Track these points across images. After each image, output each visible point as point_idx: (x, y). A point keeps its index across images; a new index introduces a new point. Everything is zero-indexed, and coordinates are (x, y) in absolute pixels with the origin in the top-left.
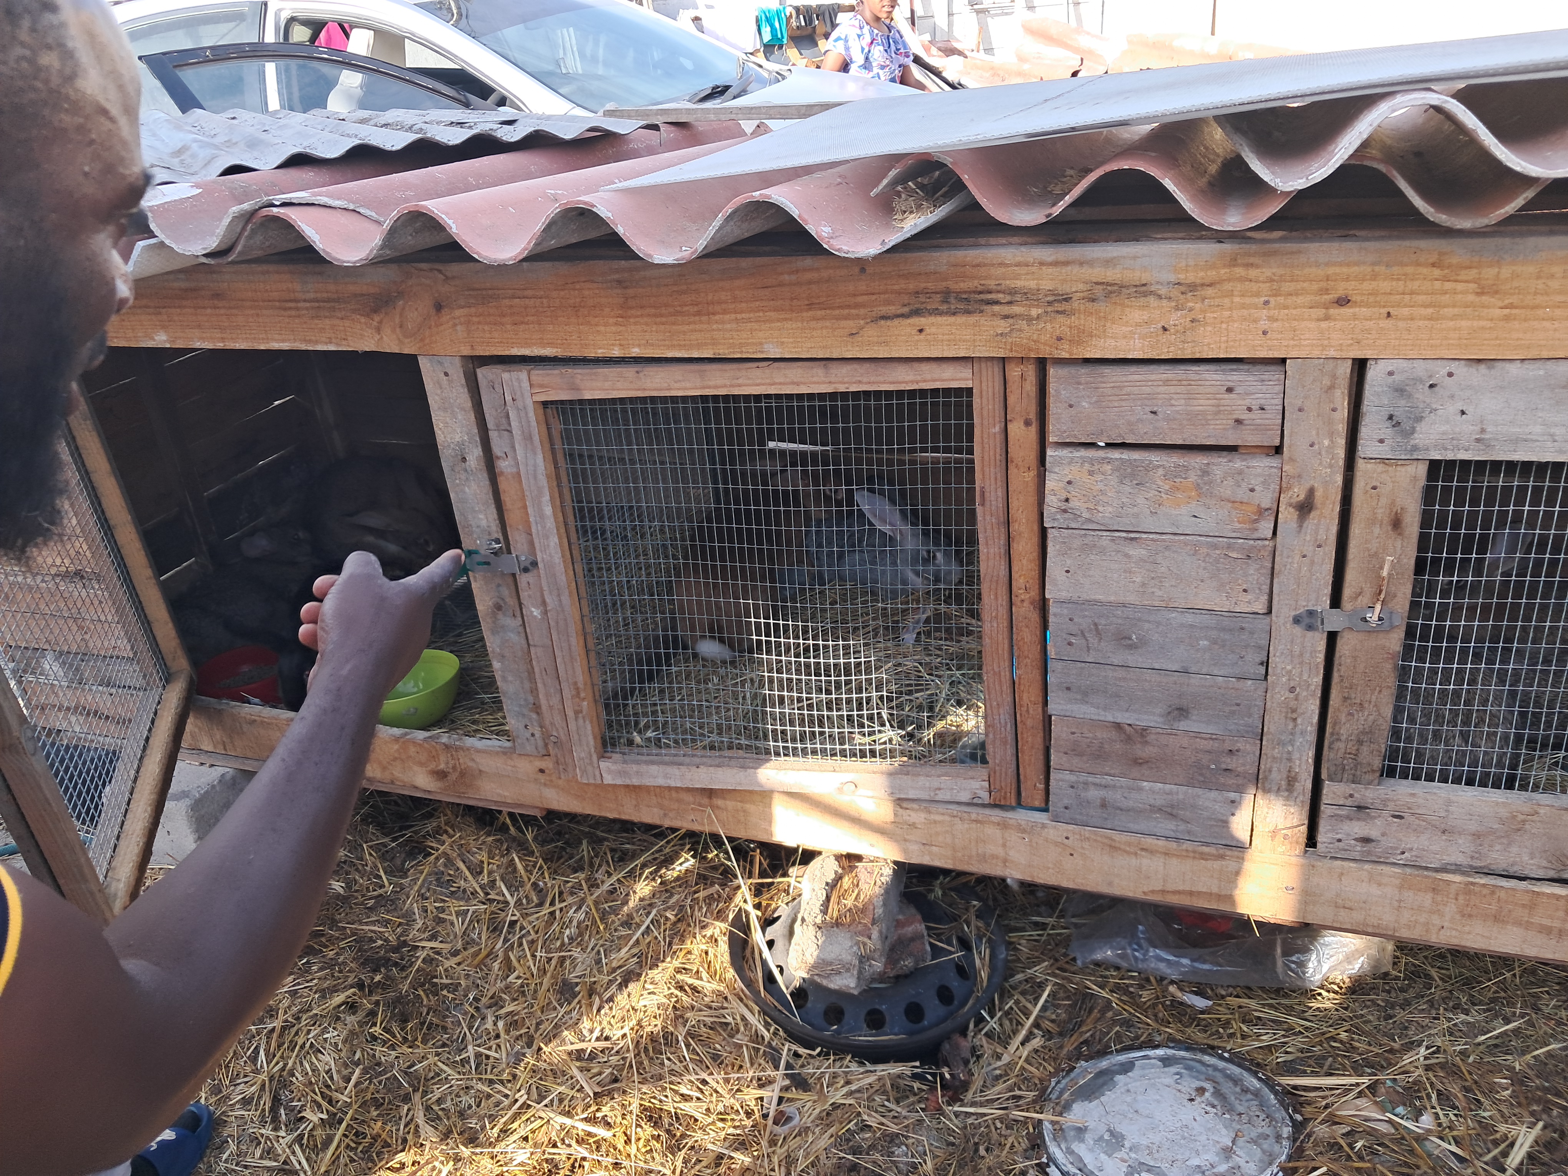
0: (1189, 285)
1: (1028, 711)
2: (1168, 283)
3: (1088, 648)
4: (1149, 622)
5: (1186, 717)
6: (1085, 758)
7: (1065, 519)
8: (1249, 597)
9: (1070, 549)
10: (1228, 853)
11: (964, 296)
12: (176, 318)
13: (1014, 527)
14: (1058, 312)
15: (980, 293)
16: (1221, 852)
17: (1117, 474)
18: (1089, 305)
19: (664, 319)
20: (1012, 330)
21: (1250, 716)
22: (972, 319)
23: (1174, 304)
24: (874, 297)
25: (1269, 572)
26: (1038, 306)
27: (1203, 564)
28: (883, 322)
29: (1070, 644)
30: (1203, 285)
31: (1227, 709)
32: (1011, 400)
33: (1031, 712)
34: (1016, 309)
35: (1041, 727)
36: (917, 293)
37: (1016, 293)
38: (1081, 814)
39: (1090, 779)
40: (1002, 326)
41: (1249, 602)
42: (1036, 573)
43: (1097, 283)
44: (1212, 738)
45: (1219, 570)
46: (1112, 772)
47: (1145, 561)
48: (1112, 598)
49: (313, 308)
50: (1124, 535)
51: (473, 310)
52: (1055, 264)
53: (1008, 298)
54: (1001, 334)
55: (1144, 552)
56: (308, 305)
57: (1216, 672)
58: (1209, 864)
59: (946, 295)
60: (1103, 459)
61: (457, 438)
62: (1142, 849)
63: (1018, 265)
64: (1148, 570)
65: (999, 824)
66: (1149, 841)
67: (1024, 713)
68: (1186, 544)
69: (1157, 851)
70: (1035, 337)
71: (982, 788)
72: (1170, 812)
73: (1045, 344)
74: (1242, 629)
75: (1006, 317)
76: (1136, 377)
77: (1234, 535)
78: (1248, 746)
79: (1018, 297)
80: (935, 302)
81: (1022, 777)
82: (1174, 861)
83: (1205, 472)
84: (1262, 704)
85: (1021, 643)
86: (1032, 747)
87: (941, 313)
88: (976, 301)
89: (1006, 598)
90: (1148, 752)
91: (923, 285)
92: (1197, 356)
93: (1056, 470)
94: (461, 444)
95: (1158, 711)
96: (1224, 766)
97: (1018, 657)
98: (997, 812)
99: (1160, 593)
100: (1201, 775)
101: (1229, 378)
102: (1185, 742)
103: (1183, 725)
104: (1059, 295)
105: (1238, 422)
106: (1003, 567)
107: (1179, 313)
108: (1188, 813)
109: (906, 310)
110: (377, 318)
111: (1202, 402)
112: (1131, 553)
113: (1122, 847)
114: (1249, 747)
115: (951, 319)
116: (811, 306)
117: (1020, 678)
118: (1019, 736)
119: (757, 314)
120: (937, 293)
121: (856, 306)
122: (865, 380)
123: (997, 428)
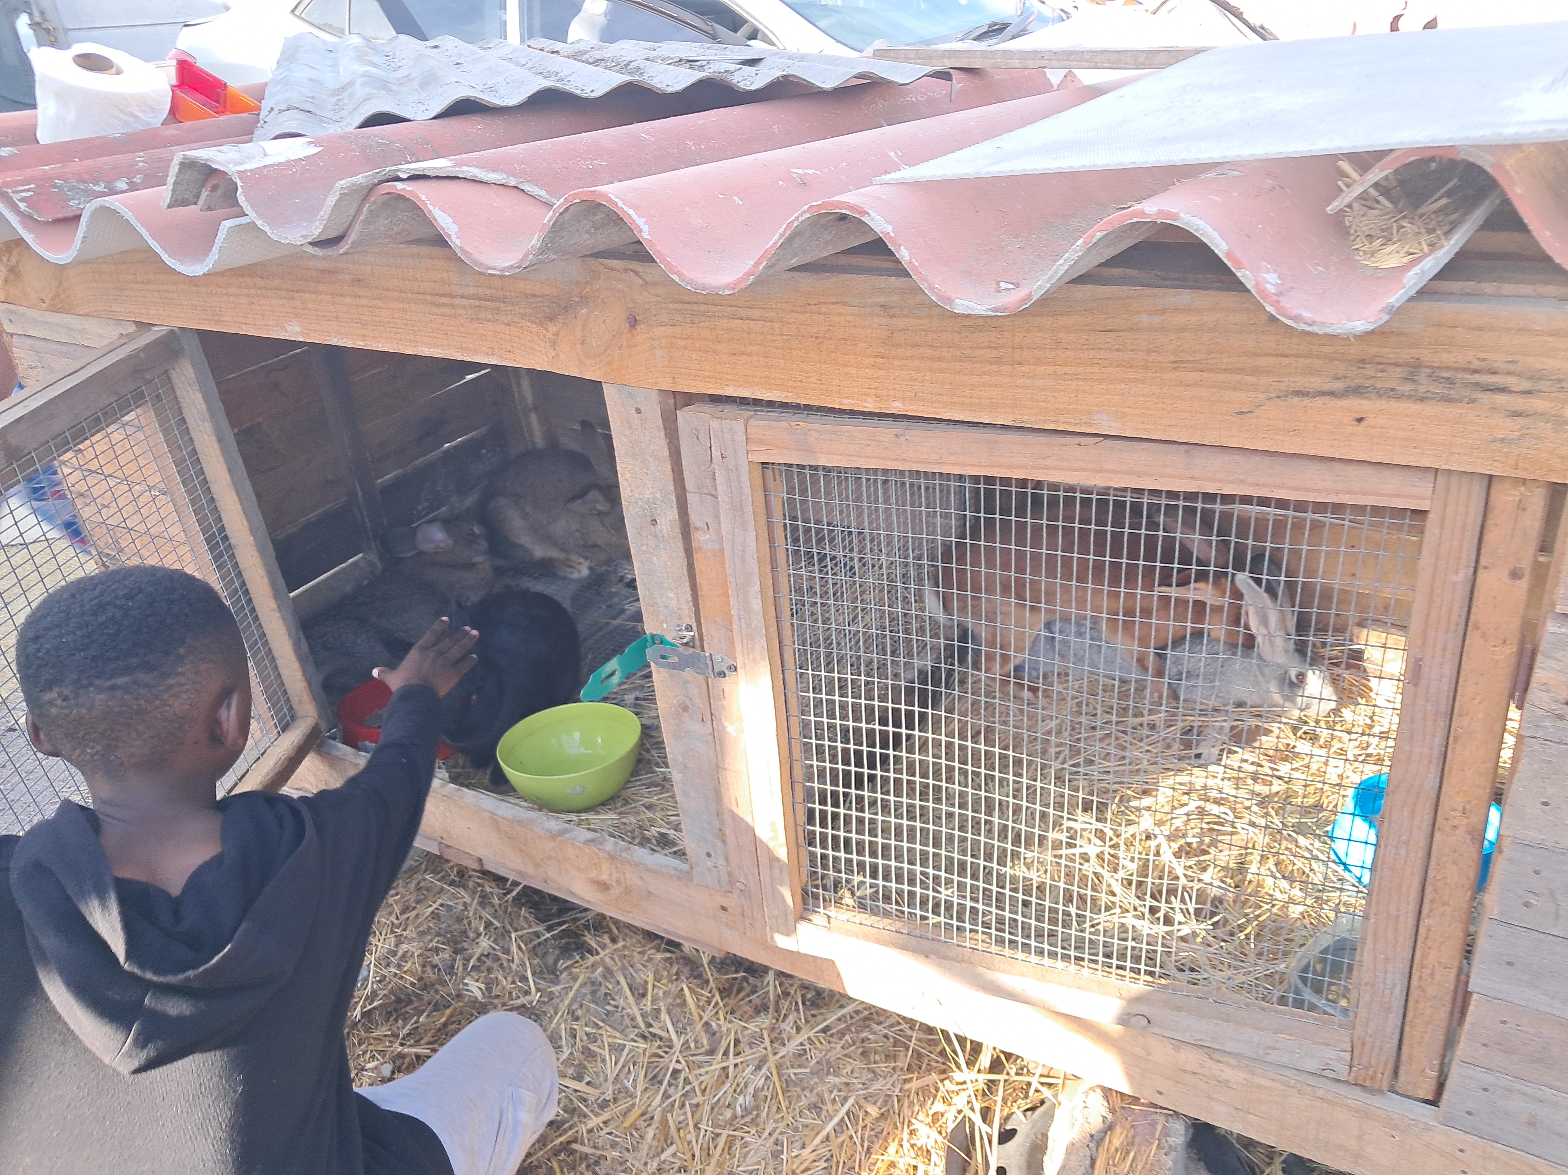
1: (1432, 975)
6: (1515, 1057)
11: (1445, 374)
12: (311, 306)
13: (1461, 722)
15: (1476, 371)
20: (1523, 435)
22: (1452, 411)
24: (1286, 361)
28: (1295, 400)
29: (1527, 905)
32: (1493, 537)
33: (1437, 976)
34: (1537, 404)
35: (1448, 999)
36: (1363, 361)
37: (1541, 378)
38: (1491, 1126)
39: (1519, 1087)
40: (1508, 427)
49: (471, 307)
51: (678, 330)
53: (1526, 385)
54: (1502, 440)
56: (466, 302)
59: (1414, 370)
61: (648, 494)
63: (1555, 333)
65: (1357, 1111)
70: (1564, 451)
71: (1339, 1059)
75: (1517, 414)
79: (1544, 386)
80: (1392, 378)
81: (1404, 1057)
85: (1439, 884)
86: (1430, 1022)
87: (1399, 397)
88: (1465, 385)
89: (1428, 818)
91: (1374, 350)
93: (1559, 655)
94: (651, 502)
98: (1358, 1093)
106: (1431, 776)
109: (1338, 386)
110: (552, 328)
115: (1417, 407)
116: (1178, 364)
117: (1429, 930)
118: (1411, 1004)
119: (1089, 369)
120: (1397, 365)
121: (1256, 371)
122: (1250, 480)
123: (1461, 576)
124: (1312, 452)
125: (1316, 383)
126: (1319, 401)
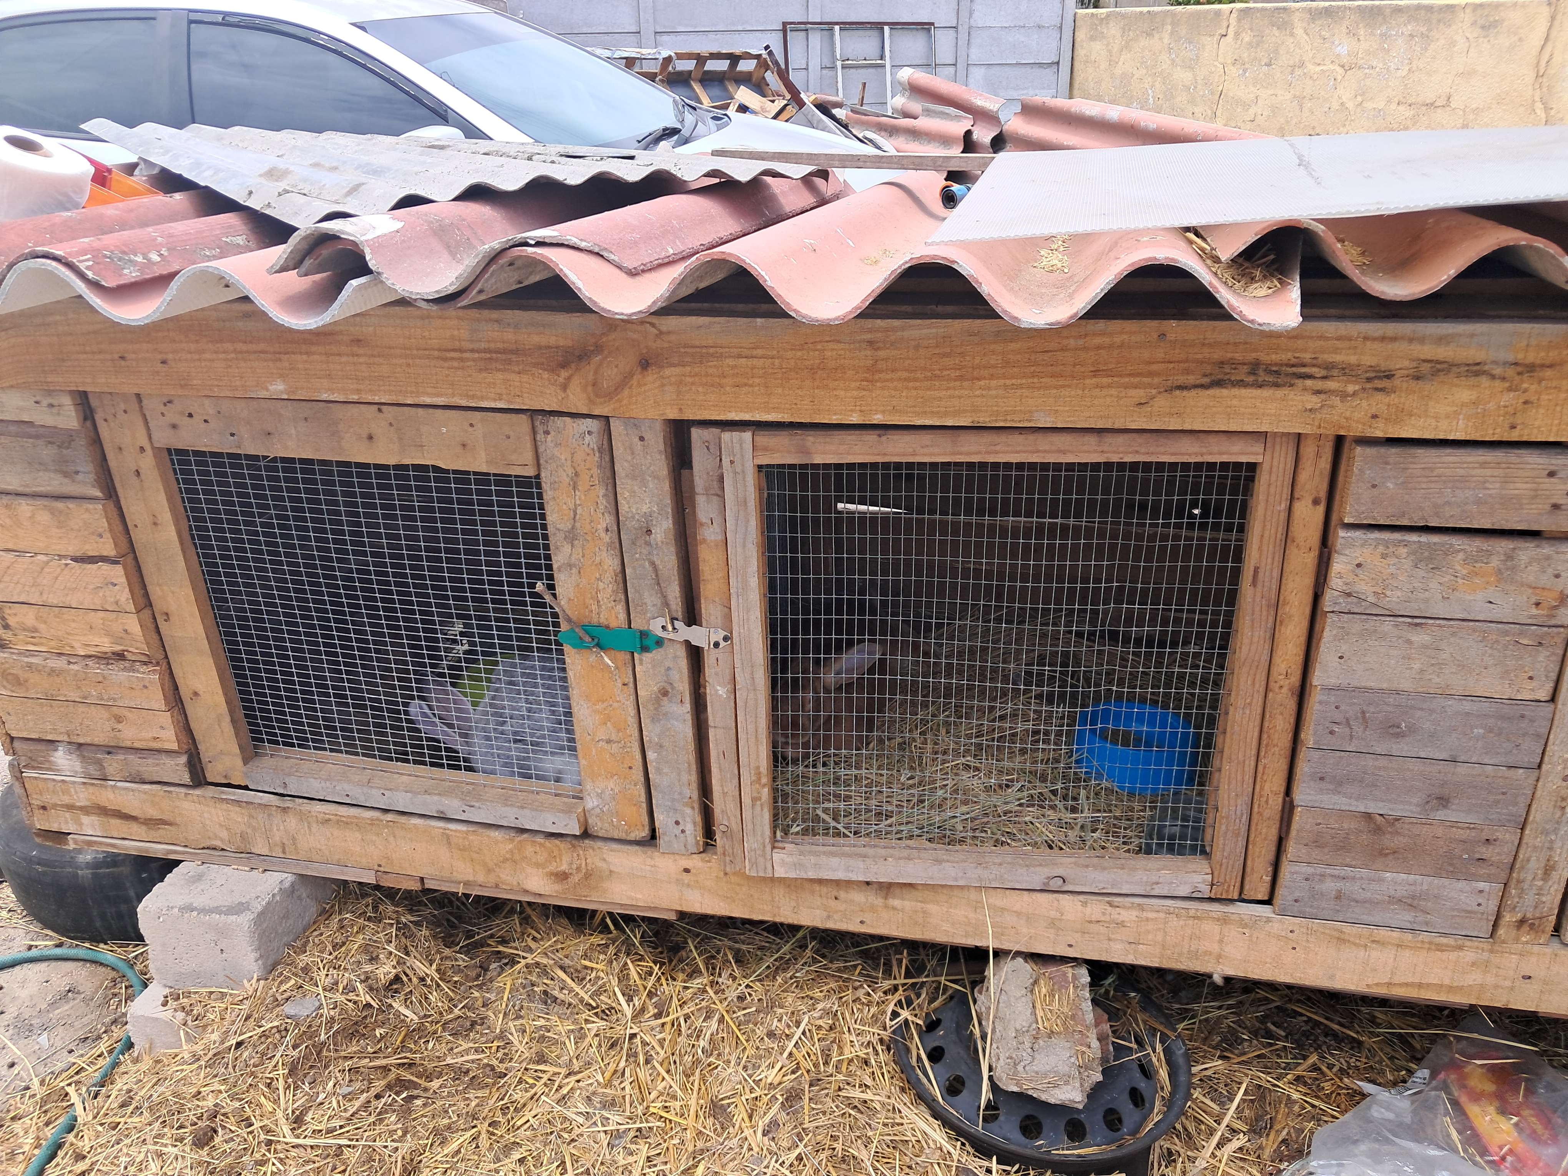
0: (1527, 366)
1: (1267, 802)
2: (1505, 363)
3: (1351, 737)
4: (1422, 709)
5: (1445, 807)
6: (1326, 850)
7: (1347, 604)
8: (1534, 684)
9: (1348, 634)
10: (1468, 943)
11: (1274, 369)
13: (1285, 610)
14: (1377, 389)
15: (1293, 366)
16: (1460, 942)
17: (1413, 557)
18: (1413, 383)
19: (918, 384)
20: (1323, 406)
21: (1515, 804)
22: (1280, 393)
23: (1507, 385)
24: (1172, 366)
25: (1560, 659)
26: (1355, 383)
27: (1490, 651)
28: (1178, 392)
29: (1332, 732)
30: (1543, 366)
31: (1491, 798)
32: (1303, 477)
33: (1270, 802)
34: (1331, 385)
35: (1278, 817)
36: (1222, 363)
37: (1333, 368)
38: (1311, 907)
39: (1329, 871)
40: (1314, 401)
41: (1532, 690)
42: (1300, 659)
43: (1425, 361)
44: (1471, 826)
45: (1505, 657)
46: (1354, 863)
47: (1427, 647)
48: (1385, 686)
49: (482, 359)
50: (1409, 620)
51: (688, 369)
52: (1383, 339)
53: (1323, 373)
54: (1311, 410)
55: (1427, 638)
56: (476, 355)
57: (1486, 761)
58: (1444, 956)
59: (1255, 367)
60: (1400, 541)
61: (645, 509)
62: (1374, 941)
63: (1339, 338)
64: (1429, 657)
65: (1218, 920)
66: (1383, 933)
67: (1263, 803)
68: (1474, 631)
69: (1389, 943)
70: (1348, 414)
71: (1204, 881)
72: (1411, 902)
73: (1358, 422)
74: (1523, 716)
75: (1318, 392)
76: (1451, 459)
77: (1529, 621)
78: (1507, 836)
79: (1335, 372)
80: (1241, 374)
81: (1248, 870)
82: (1407, 953)
83: (1509, 557)
84: (1530, 792)
85: (1272, 731)
86: (1265, 839)
87: (1246, 385)
88: (1287, 375)
89: (1264, 683)
90: (1399, 841)
91: (1229, 355)
92: (1525, 439)
93: (1347, 552)
94: (648, 516)
95: (1415, 800)
96: (1478, 856)
97: (1267, 745)
98: (1218, 907)
99: (1438, 680)
100: (1451, 864)
101: (1554, 462)
102: (1440, 832)
103: (1441, 815)
104: (1381, 371)
105: (1556, 506)
106: (1265, 652)
107: (1512, 394)
108: (1429, 904)
109: (1206, 380)
110: (564, 374)
111: (1518, 485)
112: (1413, 639)
113: (1352, 939)
114: (1509, 836)
115: (1257, 392)
116: (1096, 373)
117: (1265, 767)
118: (1253, 828)
119: (1030, 380)
120: (1245, 364)
121: (1150, 374)
122: (1143, 450)
123: (1283, 506)
124: (1189, 428)
125: (1191, 379)
126: (1193, 392)
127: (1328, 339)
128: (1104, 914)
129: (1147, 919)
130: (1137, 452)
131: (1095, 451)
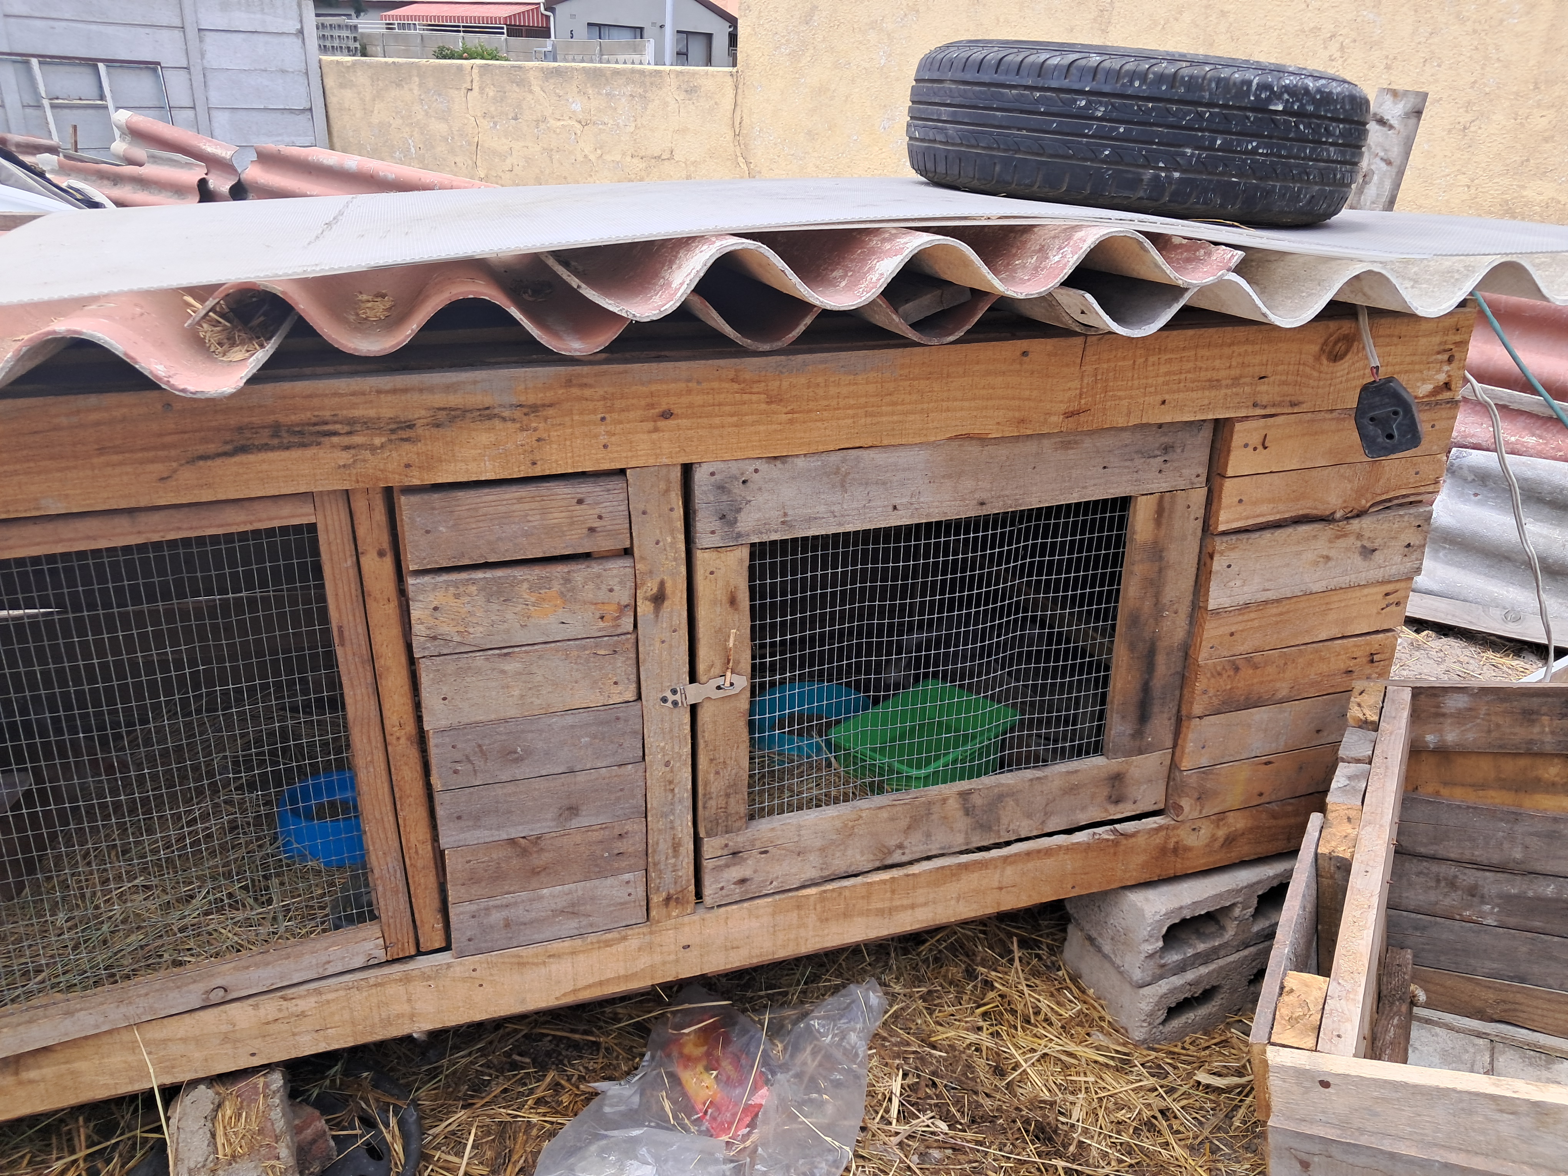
0: (530, 407)
1: (417, 852)
2: (511, 405)
3: (475, 771)
4: (532, 732)
5: (577, 815)
6: (483, 884)
7: (436, 646)
8: (620, 688)
9: (444, 676)
10: (630, 932)
11: (297, 429)
13: (380, 663)
14: (402, 439)
15: (315, 424)
16: (623, 933)
17: (483, 593)
18: (435, 431)
20: (355, 461)
21: (634, 797)
22: (309, 452)
23: (518, 425)
24: (186, 436)
25: (635, 661)
26: (380, 435)
27: (575, 667)
28: (201, 463)
29: (456, 772)
30: (544, 406)
31: (613, 797)
32: (361, 532)
33: (420, 852)
34: (357, 439)
35: (432, 864)
36: (240, 428)
37: (355, 423)
38: (486, 941)
39: (491, 903)
40: (345, 457)
41: (620, 693)
42: (409, 708)
43: (439, 409)
44: (603, 827)
45: (590, 669)
46: (512, 889)
47: (520, 674)
48: (493, 717)
50: (497, 652)
52: (394, 391)
53: (347, 429)
54: (344, 466)
55: (518, 665)
57: (599, 765)
58: (614, 949)
59: (276, 429)
60: (468, 580)
62: (550, 956)
63: (353, 394)
64: (525, 682)
65: (401, 980)
66: (556, 946)
67: (413, 855)
68: (557, 651)
69: (564, 954)
70: (382, 466)
71: (377, 947)
72: (572, 911)
73: (393, 473)
74: (618, 718)
75: (347, 448)
76: (491, 498)
77: (600, 634)
78: (635, 826)
79: (358, 427)
80: (264, 437)
81: (418, 923)
82: (581, 957)
83: (567, 581)
84: (643, 784)
85: (402, 783)
86: (426, 888)
87: (273, 449)
88: (312, 434)
89: (380, 738)
90: (546, 857)
91: (246, 420)
92: (547, 473)
93: (422, 598)
95: (549, 816)
96: (616, 852)
97: (401, 798)
98: (397, 968)
99: (539, 702)
100: (597, 866)
101: (578, 490)
102: (578, 839)
103: (575, 823)
104: (401, 422)
105: (592, 530)
106: (373, 708)
107: (525, 433)
108: (588, 907)
109: (229, 448)
111: (556, 515)
112: (506, 668)
113: (530, 960)
114: (637, 826)
115: (285, 454)
116: (102, 451)
117: (405, 820)
118: (410, 881)
120: (264, 427)
121: (164, 447)
122: (185, 526)
123: (349, 563)
124: (224, 498)
125: (212, 448)
126: (218, 462)
127: (341, 395)
128: (280, 1010)
129: (328, 1002)
130: (179, 529)
131: (132, 533)
